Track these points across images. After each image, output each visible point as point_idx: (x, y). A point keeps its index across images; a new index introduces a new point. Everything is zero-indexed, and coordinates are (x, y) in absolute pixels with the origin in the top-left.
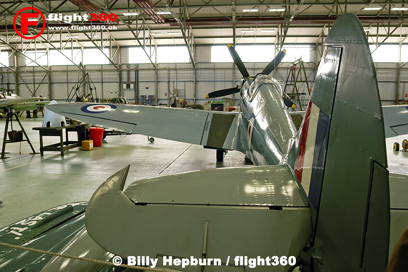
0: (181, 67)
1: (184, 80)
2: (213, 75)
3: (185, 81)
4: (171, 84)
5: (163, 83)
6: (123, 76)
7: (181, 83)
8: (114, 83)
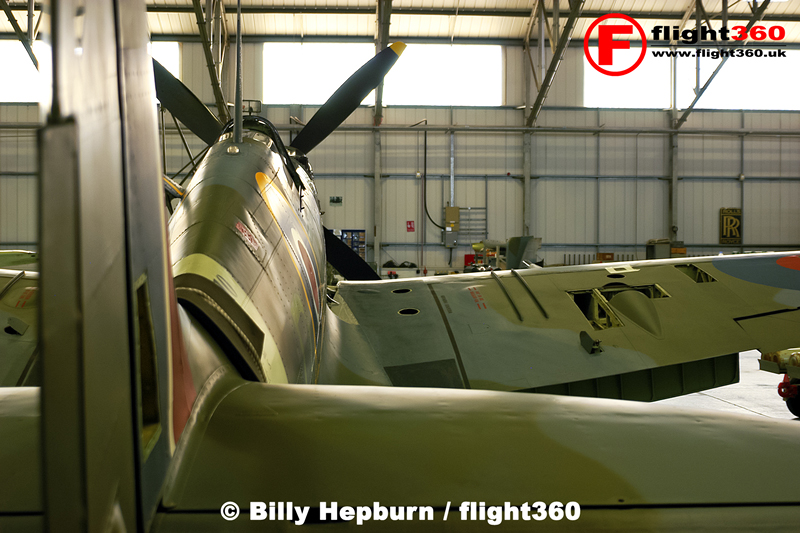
0: (471, 122)
1: (481, 172)
2: (591, 155)
3: (486, 177)
4: (433, 187)
5: (401, 182)
7: (471, 183)
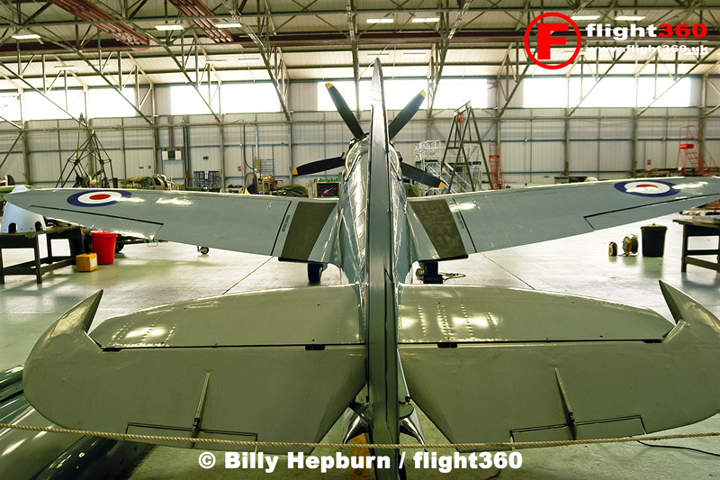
0: (265, 120)
1: (271, 143)
2: (322, 133)
3: (273, 145)
4: (249, 150)
5: (234, 148)
6: (161, 138)
7: (266, 148)
8: (145, 151)
